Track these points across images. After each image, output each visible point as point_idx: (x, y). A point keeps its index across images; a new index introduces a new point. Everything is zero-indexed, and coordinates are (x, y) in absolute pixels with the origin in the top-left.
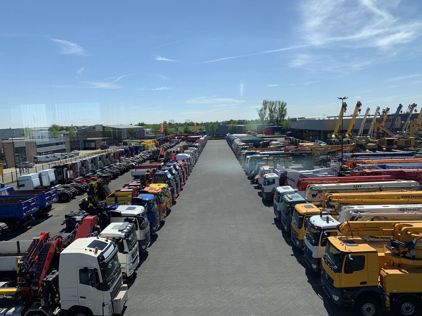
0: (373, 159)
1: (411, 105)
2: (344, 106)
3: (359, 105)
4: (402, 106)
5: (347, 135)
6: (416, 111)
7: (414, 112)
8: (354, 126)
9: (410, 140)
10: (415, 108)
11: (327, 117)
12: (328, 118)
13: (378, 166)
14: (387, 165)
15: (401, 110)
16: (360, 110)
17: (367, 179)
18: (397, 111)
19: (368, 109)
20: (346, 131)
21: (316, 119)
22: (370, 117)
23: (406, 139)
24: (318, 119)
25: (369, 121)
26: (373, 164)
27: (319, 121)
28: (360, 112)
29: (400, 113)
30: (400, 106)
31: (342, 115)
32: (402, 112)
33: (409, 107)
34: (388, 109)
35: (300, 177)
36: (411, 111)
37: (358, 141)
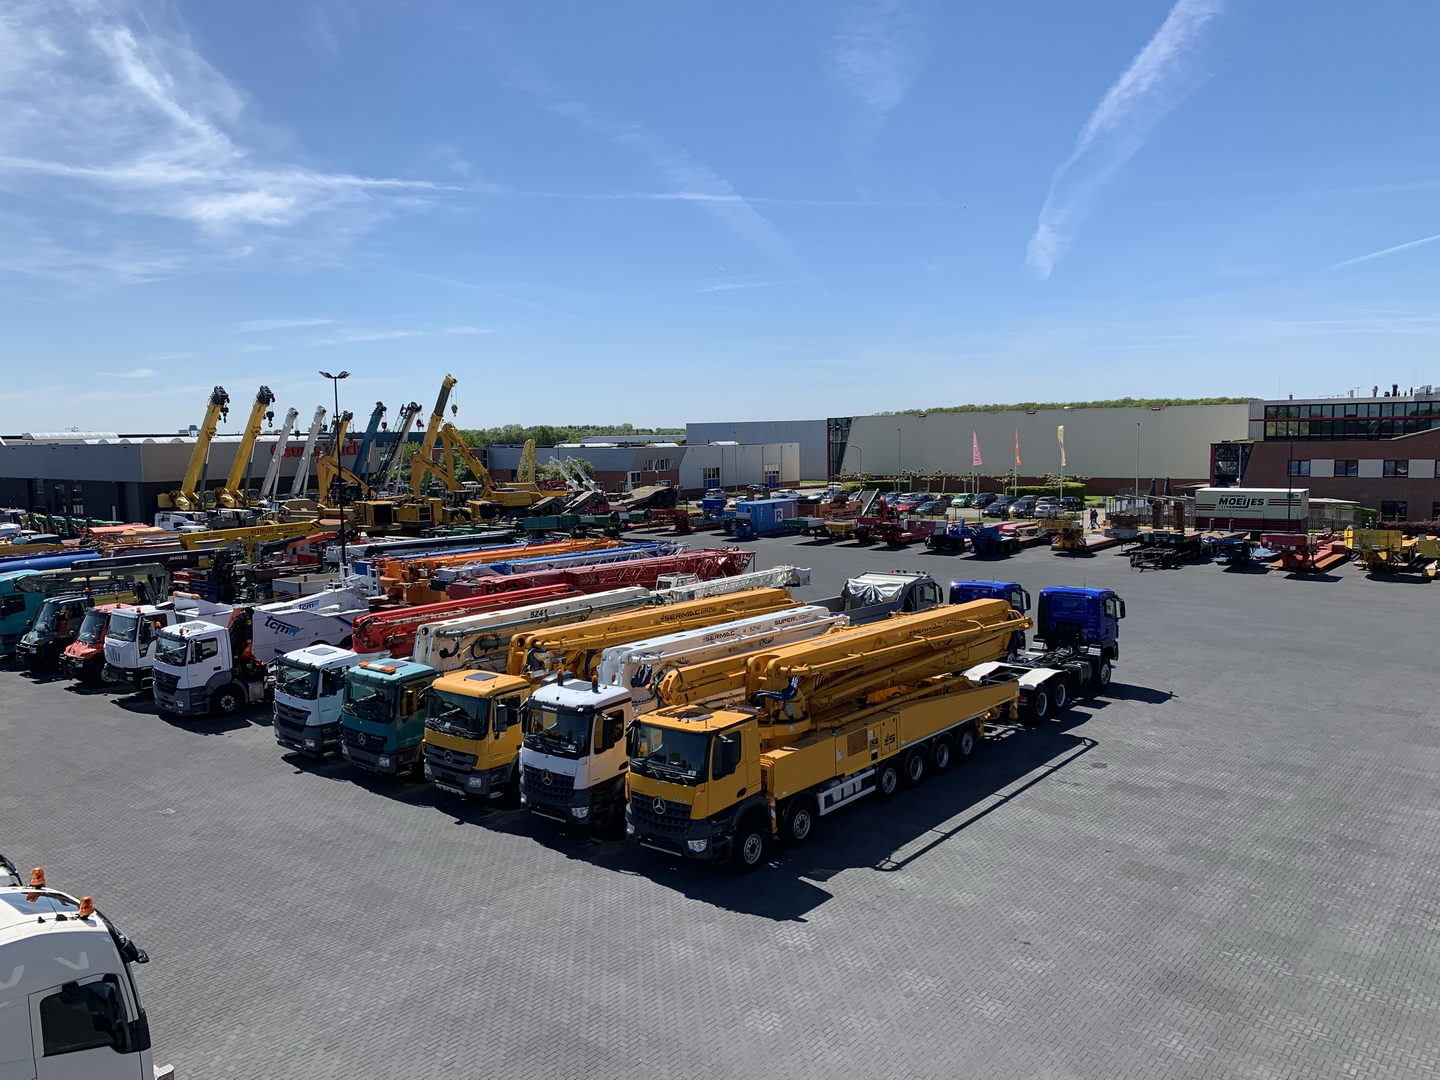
0: (457, 553)
1: (406, 406)
2: (220, 399)
3: (265, 397)
4: (385, 409)
5: (229, 497)
6: (419, 423)
7: (414, 428)
8: (250, 465)
9: (432, 505)
10: (416, 417)
11: (120, 436)
12: (118, 441)
13: (492, 567)
14: (511, 563)
15: (382, 420)
16: (271, 415)
17: (522, 598)
18: (371, 422)
19: (294, 414)
20: (223, 483)
21: (88, 442)
22: (301, 438)
23: (422, 502)
24: (96, 442)
25: (295, 450)
26: (472, 564)
27: (103, 448)
28: (270, 420)
29: (380, 429)
30: (380, 410)
31: (209, 431)
32: (385, 425)
33: (401, 413)
34: (348, 417)
35: (266, 625)
36: (407, 423)
37: (290, 513)
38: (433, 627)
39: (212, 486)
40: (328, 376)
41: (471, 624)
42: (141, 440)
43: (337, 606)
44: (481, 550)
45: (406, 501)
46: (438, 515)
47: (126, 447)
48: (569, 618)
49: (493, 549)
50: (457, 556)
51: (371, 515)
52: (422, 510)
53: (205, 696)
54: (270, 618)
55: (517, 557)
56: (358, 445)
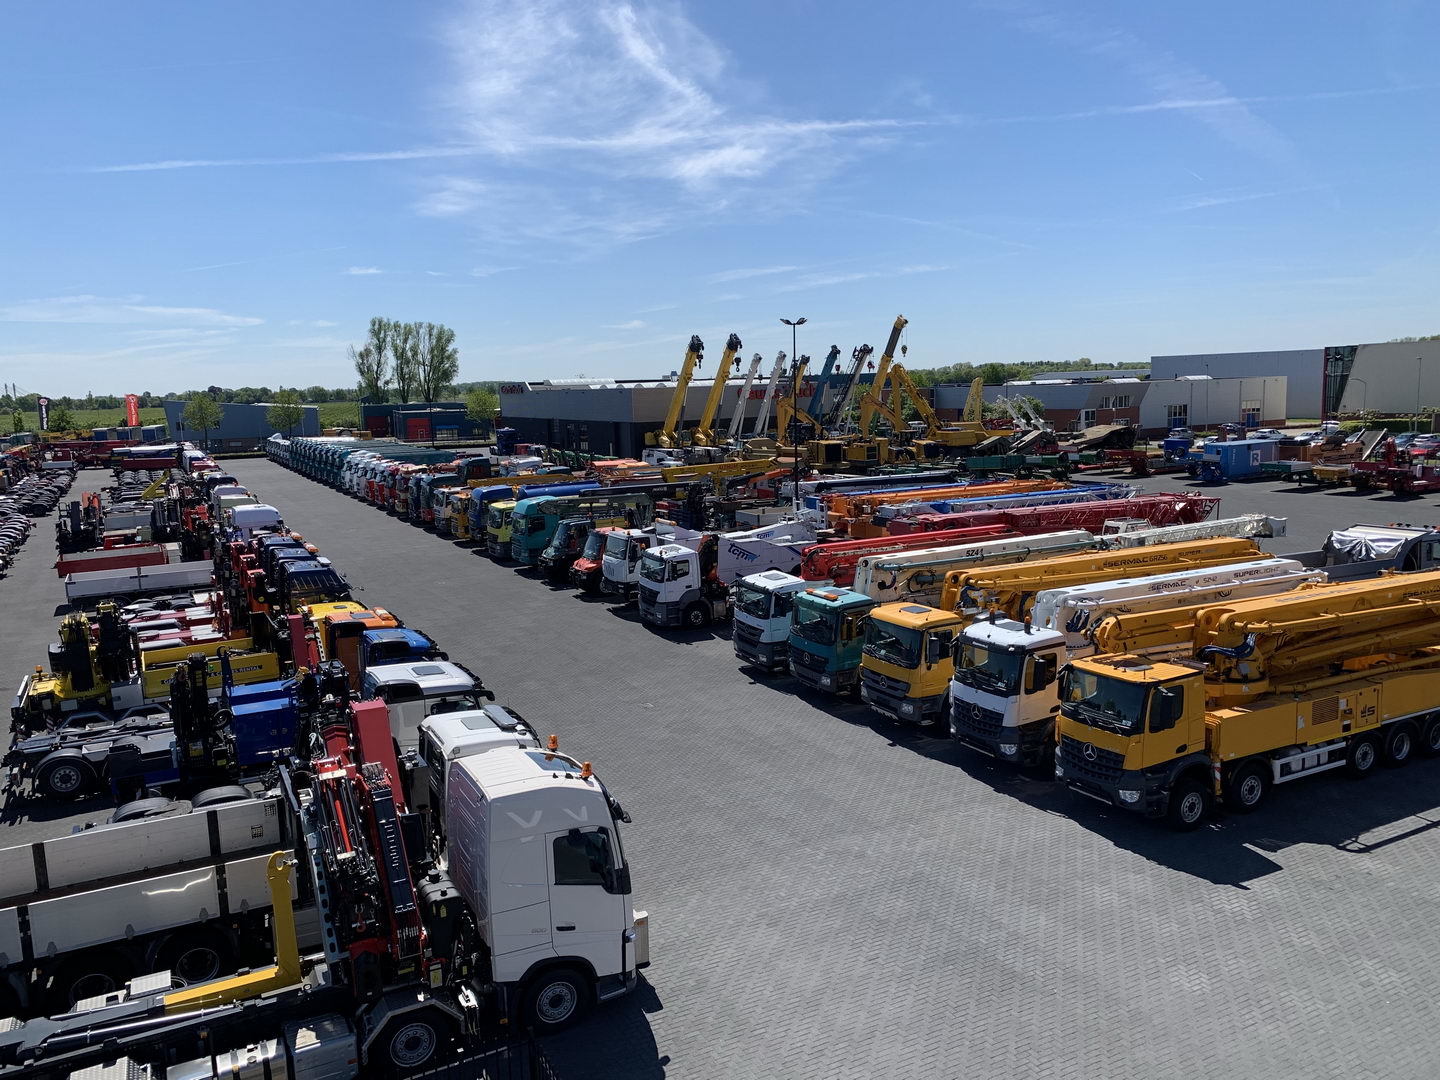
0: (899, 491)
1: (858, 349)
2: (696, 347)
3: (734, 344)
4: (839, 352)
5: (702, 436)
6: (870, 365)
7: (865, 370)
8: (720, 407)
9: (878, 444)
10: (868, 359)
11: (617, 382)
12: (615, 386)
13: (931, 506)
14: (951, 502)
15: (836, 363)
16: (738, 361)
17: (958, 537)
18: (826, 365)
19: (758, 359)
20: (697, 423)
21: (592, 387)
22: (764, 382)
23: (870, 442)
24: (598, 387)
25: (758, 393)
26: (912, 502)
27: (603, 392)
28: (738, 365)
29: (834, 371)
30: (835, 353)
31: (687, 376)
32: (838, 367)
33: (854, 356)
34: (805, 360)
35: (729, 551)
36: (859, 364)
37: (752, 452)
38: (873, 559)
39: (689, 425)
40: (788, 322)
41: (908, 559)
42: (632, 385)
43: (789, 537)
44: (922, 489)
45: (855, 441)
46: (884, 454)
47: (621, 391)
48: (1005, 559)
49: (933, 488)
50: (899, 494)
51: (822, 455)
52: (870, 449)
53: (679, 610)
54: (733, 545)
55: (957, 497)
56: (814, 386)
